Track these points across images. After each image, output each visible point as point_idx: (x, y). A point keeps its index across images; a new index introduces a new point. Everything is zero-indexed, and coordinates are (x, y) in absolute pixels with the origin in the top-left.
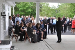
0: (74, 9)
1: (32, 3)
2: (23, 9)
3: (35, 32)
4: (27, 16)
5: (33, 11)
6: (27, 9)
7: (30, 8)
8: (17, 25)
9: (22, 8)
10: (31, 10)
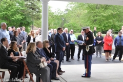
0: (94, 17)
1: (22, 4)
2: (6, 14)
3: (44, 63)
5: (25, 18)
6: (13, 15)
7: (19, 13)
8: (2, 46)
10: (21, 17)
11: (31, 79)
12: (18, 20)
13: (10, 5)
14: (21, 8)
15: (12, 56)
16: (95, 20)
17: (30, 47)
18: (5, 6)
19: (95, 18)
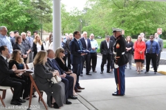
0: (121, 17)
1: (27, 2)
2: (6, 16)
3: (57, 78)
4: (23, 33)
5: (32, 20)
6: (15, 17)
7: (23, 14)
9: (4, 14)
10: (26, 20)
11: (41, 99)
12: (22, 22)
13: (11, 4)
14: (26, 7)
15: (14, 69)
16: (123, 22)
17: (40, 57)
18: (5, 5)
19: (123, 18)
